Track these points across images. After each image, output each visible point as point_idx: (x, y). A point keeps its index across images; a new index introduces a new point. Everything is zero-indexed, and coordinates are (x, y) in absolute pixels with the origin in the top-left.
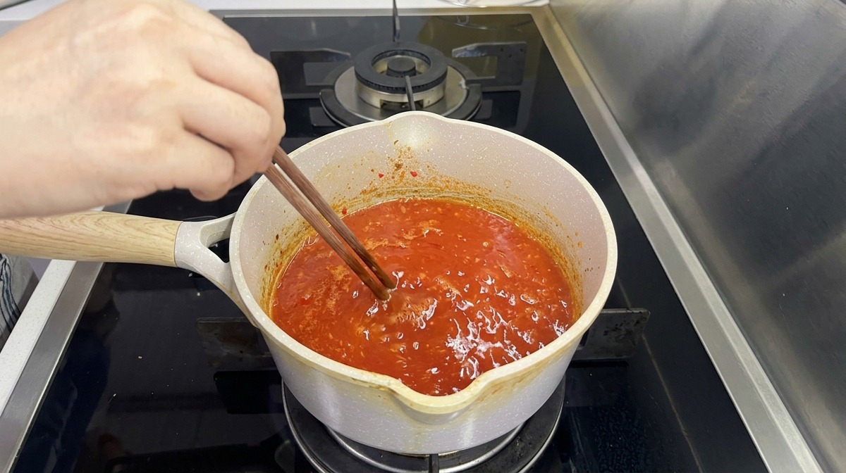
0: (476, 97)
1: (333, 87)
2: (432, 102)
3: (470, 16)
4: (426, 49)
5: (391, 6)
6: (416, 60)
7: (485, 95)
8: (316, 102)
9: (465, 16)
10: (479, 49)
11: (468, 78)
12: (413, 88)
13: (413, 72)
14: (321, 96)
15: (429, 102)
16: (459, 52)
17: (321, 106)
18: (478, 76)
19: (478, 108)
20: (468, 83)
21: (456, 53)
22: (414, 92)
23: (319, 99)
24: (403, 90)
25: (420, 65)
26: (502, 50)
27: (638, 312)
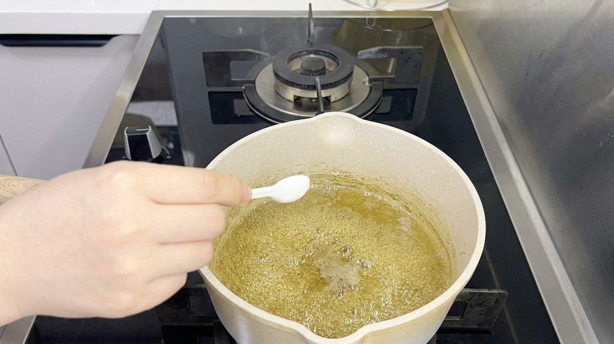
0: (377, 95)
1: (254, 82)
2: (338, 98)
3: (376, 18)
4: (336, 50)
5: (307, 9)
6: (326, 60)
7: (386, 92)
8: (239, 95)
9: (373, 18)
10: (382, 51)
11: (370, 77)
12: (321, 85)
13: (322, 72)
14: (244, 90)
15: (336, 98)
16: (364, 54)
17: (244, 98)
18: (380, 75)
19: (377, 106)
20: (370, 81)
21: (361, 55)
22: (322, 89)
23: (242, 92)
24: (313, 88)
25: (330, 65)
26: (402, 53)
27: (497, 292)
